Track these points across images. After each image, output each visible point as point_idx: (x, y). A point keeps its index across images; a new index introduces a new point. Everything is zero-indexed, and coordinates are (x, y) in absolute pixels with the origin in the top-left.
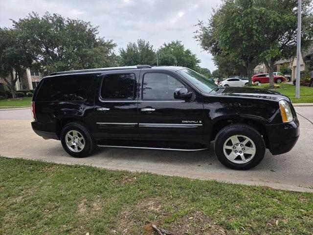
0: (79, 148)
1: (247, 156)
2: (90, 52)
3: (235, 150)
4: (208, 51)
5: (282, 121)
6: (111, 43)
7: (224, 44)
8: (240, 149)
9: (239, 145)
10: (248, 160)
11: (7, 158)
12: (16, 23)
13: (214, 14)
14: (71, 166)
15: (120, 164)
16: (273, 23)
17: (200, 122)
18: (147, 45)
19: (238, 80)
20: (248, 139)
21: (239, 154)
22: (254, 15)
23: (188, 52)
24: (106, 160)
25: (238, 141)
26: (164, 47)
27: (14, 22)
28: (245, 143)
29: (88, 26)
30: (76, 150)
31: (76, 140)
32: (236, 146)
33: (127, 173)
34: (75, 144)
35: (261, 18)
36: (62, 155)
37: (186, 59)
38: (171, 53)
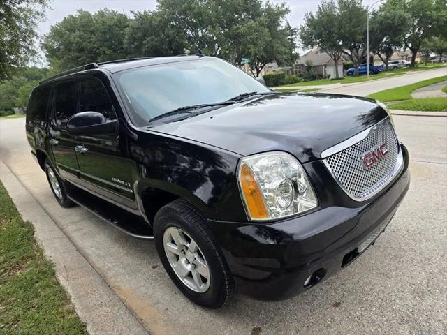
3: (185, 257)
8: (192, 259)
10: (202, 289)
20: (194, 243)
32: (185, 249)
38: (405, 7)
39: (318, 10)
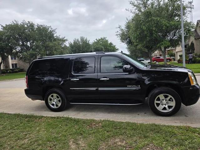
0: (57, 106)
1: (170, 107)
2: (51, 44)
3: (162, 103)
4: (124, 43)
5: (191, 85)
6: (64, 39)
7: (135, 39)
8: (165, 103)
9: (165, 100)
10: (171, 110)
11: (8, 114)
12: (4, 27)
13: (127, 21)
14: (55, 118)
15: (86, 115)
16: (164, 26)
17: (139, 86)
18: (86, 40)
19: (144, 60)
20: (170, 96)
21: (165, 106)
22: (153, 22)
23: (111, 44)
24: (76, 113)
25: (164, 98)
26: (96, 41)
27: (2, 26)
28: (168, 99)
29: (50, 28)
30: (55, 107)
31: (55, 100)
32: (162, 101)
33: (94, 121)
34: (54, 103)
35: (157, 23)
36: (45, 111)
37: (110, 48)
38: (100, 44)
39: (73, 42)
